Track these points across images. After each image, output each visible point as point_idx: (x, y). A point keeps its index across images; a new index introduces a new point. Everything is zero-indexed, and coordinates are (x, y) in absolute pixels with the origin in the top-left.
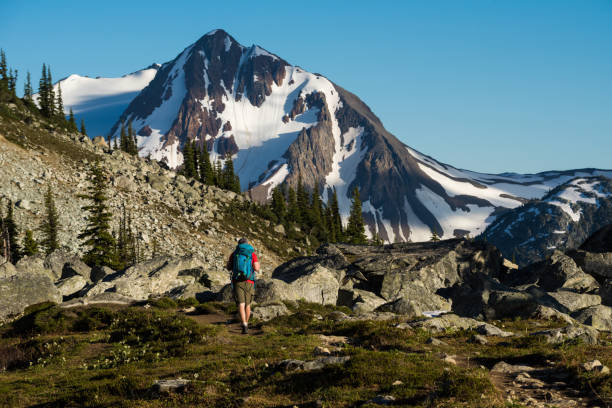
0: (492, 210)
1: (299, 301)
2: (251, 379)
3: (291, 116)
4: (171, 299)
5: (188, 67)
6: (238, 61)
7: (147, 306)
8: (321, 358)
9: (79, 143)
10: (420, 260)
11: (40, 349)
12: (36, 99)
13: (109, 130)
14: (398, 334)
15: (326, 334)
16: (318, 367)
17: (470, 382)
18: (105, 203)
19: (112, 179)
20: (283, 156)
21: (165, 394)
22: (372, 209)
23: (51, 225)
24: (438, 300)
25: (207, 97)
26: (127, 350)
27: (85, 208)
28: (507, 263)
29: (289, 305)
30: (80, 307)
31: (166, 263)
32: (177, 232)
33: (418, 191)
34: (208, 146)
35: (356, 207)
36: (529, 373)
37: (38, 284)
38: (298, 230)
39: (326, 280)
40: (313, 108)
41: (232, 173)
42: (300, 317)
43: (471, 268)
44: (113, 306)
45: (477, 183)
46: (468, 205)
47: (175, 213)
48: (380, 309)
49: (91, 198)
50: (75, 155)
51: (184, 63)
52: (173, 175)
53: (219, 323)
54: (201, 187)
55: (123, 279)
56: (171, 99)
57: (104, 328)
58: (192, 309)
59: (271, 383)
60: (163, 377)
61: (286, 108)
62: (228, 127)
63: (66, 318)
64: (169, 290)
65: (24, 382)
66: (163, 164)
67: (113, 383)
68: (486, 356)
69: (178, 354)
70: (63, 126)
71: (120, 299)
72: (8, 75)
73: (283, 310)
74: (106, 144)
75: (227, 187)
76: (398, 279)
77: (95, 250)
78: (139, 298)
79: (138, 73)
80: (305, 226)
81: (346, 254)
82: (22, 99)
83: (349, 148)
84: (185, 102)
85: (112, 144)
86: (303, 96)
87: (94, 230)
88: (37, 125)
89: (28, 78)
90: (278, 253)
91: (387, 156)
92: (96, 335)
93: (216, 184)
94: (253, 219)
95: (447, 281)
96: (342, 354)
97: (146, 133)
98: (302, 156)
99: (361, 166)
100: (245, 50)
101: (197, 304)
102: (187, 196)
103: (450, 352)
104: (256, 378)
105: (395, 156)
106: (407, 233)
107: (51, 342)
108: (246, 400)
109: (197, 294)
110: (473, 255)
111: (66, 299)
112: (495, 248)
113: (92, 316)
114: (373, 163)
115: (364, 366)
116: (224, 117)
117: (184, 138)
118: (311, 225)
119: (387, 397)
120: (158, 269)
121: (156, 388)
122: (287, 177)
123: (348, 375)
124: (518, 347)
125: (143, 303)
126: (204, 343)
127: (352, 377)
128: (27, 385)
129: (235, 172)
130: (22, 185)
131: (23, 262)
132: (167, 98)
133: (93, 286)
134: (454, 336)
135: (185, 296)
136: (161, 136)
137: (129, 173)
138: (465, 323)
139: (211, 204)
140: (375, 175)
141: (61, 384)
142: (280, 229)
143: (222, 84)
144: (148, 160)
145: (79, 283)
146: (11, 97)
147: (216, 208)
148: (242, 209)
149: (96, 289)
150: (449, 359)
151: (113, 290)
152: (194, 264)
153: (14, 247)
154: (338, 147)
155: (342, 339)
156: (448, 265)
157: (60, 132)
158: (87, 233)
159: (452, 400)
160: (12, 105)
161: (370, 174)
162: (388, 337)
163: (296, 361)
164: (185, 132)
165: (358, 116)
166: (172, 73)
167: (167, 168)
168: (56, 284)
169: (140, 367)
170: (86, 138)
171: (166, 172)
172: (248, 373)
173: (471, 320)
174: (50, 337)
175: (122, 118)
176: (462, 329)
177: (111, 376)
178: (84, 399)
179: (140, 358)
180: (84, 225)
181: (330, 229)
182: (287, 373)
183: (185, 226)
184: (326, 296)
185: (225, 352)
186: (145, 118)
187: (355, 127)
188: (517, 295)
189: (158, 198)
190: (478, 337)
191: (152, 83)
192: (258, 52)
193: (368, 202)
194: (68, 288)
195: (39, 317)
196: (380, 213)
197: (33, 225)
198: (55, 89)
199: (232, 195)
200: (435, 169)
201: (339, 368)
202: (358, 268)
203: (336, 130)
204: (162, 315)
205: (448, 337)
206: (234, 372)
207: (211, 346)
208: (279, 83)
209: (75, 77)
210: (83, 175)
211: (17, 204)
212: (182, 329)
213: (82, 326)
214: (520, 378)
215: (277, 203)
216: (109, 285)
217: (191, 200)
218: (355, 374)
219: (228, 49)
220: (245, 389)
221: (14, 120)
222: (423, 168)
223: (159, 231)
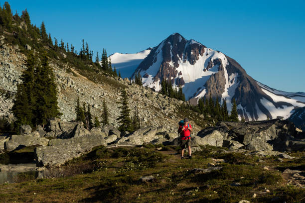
0: (293, 108)
1: (206, 145)
2: (181, 176)
3: (207, 69)
4: (152, 144)
5: (163, 49)
6: (185, 46)
7: (142, 147)
8: (210, 167)
9: (118, 81)
10: (260, 128)
11: (98, 165)
12: (100, 63)
13: (131, 76)
14: (245, 158)
15: (215, 158)
16: (209, 171)
17: (272, 177)
18: (127, 105)
19: (132, 96)
20: (204, 86)
21: (144, 182)
22: (242, 108)
23: (105, 115)
24: (268, 146)
25: (171, 62)
26: (132, 165)
27: (119, 108)
28: (297, 129)
29: (201, 147)
30: (114, 148)
31: (150, 129)
32: (159, 117)
33: (261, 100)
34: (172, 81)
35: (234, 107)
36: (299, 173)
37: (97, 138)
38: (209, 116)
39: (218, 136)
40: (217, 65)
41: (182, 93)
42: (206, 152)
43: (282, 131)
44: (128, 147)
45: (286, 97)
46: (283, 106)
47: (158, 110)
48: (240, 148)
49: (121, 103)
50: (116, 86)
51: (162, 47)
52: (157, 94)
53: (171, 154)
54: (169, 99)
55: (133, 136)
56: (157, 62)
57: (124, 156)
58: (161, 148)
59: (189, 178)
60: (144, 176)
61: (205, 65)
62: (180, 74)
63: (109, 152)
64: (152, 141)
65: (88, 178)
66: (153, 89)
67: (123, 178)
68: (282, 166)
69: (152, 167)
70: (111, 74)
71: (131, 144)
72: (89, 53)
73: (199, 149)
74: (129, 81)
75: (180, 99)
76: (250, 137)
77: (123, 125)
78: (139, 144)
79: (143, 52)
80: (213, 115)
81: (228, 126)
82: (95, 63)
83: (232, 82)
84: (162, 63)
85: (132, 81)
86: (212, 60)
87: (123, 117)
88: (101, 73)
89: (97, 54)
90: (201, 127)
91: (248, 85)
92: (120, 159)
93: (175, 98)
94: (191, 112)
95: (271, 137)
96: (220, 166)
97: (146, 76)
98: (212, 86)
99: (237, 90)
100: (188, 41)
101: (163, 146)
102: (163, 102)
103: (266, 165)
104: (182, 176)
105: (251, 85)
106: (257, 117)
107: (102, 162)
108: (178, 185)
109: (163, 142)
110: (283, 126)
111: (109, 144)
112: (292, 123)
113: (119, 151)
114: (242, 88)
115: (229, 170)
116: (179, 69)
117: (162, 79)
118: (215, 114)
119: (237, 184)
120: (147, 132)
121: (141, 180)
122: (206, 94)
123: (221, 174)
124: (296, 163)
125: (140, 146)
126: (164, 162)
127: (223, 175)
128: (89, 179)
129: (183, 92)
130: (94, 98)
131: (93, 130)
132: (155, 62)
133: (120, 139)
134: (269, 158)
135: (158, 143)
136: (152, 78)
137: (138, 93)
138: (275, 153)
139: (173, 106)
140: (243, 93)
141: (103, 178)
142: (202, 116)
143: (178, 56)
144: (147, 88)
145: (114, 138)
146: (90, 62)
147: (175, 107)
148: (186, 108)
149: (121, 140)
150: (266, 168)
151: (128, 140)
152: (163, 130)
153: (90, 123)
154: (227, 81)
155: (221, 160)
156: (272, 131)
157: (111, 76)
158: (120, 118)
159: (264, 184)
160: (91, 65)
161: (241, 93)
162: (241, 159)
163: (200, 169)
164: (163, 76)
165: (236, 68)
166: (157, 51)
167: (154, 91)
168: (105, 138)
169: (136, 172)
170: (121, 79)
171: (154, 93)
172: (180, 174)
173: (277, 152)
174: (102, 160)
175: (137, 70)
176: (273, 155)
177: (123, 175)
178: (111, 184)
179: (137, 168)
180: (120, 115)
181: (223, 116)
182: (196, 174)
183: (162, 115)
184: (218, 143)
185: (172, 166)
186: (146, 70)
187: (234, 73)
188: (301, 143)
189: (151, 103)
190: (279, 159)
191: (149, 56)
192: (193, 42)
193: (240, 105)
194: (109, 140)
195: (97, 152)
196: (245, 110)
197: (98, 115)
198: (108, 59)
199: (181, 102)
200: (269, 91)
201: (217, 172)
202: (233, 132)
203: (226, 75)
204: (148, 151)
205: (267, 159)
206: (174, 174)
207: (166, 163)
208: (202, 55)
209: (117, 53)
210: (120, 94)
211: (93, 106)
212: (156, 156)
213: (115, 155)
214: (295, 175)
215: (201, 105)
216: (127, 138)
217: (164, 104)
218: (224, 174)
219: (180, 41)
220: (178, 181)
221: (91, 71)
222: (263, 90)
223: (151, 117)
